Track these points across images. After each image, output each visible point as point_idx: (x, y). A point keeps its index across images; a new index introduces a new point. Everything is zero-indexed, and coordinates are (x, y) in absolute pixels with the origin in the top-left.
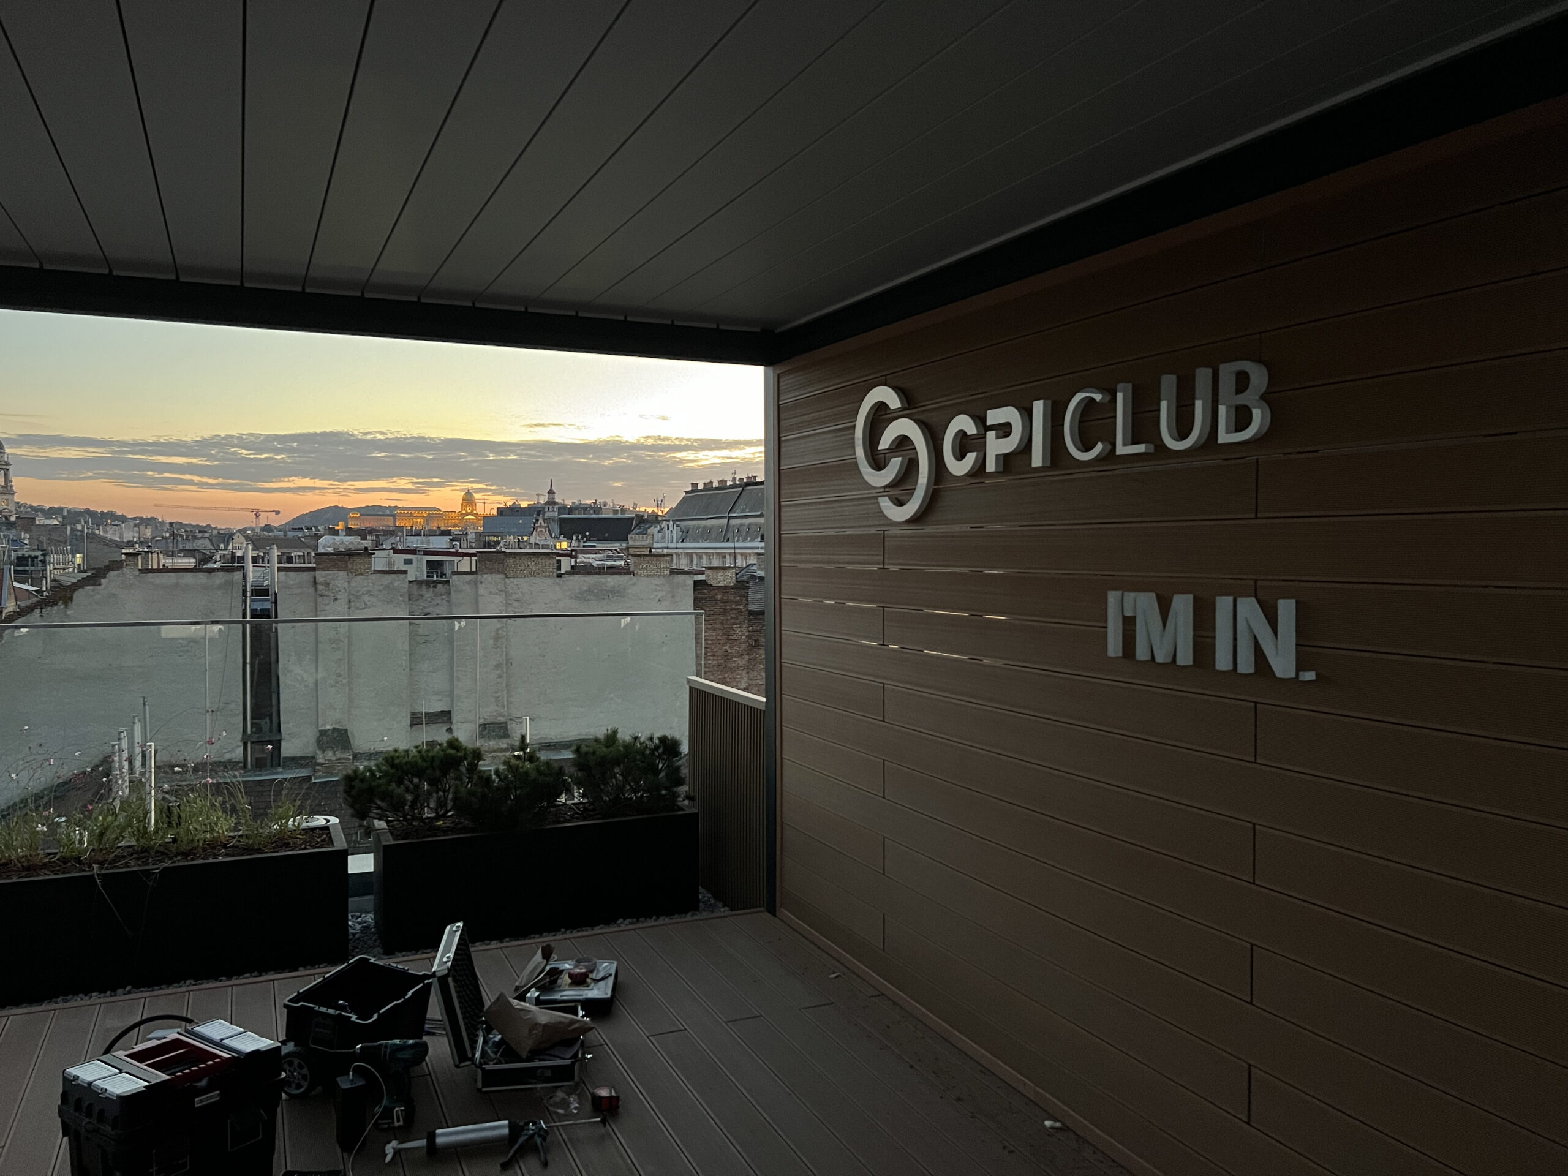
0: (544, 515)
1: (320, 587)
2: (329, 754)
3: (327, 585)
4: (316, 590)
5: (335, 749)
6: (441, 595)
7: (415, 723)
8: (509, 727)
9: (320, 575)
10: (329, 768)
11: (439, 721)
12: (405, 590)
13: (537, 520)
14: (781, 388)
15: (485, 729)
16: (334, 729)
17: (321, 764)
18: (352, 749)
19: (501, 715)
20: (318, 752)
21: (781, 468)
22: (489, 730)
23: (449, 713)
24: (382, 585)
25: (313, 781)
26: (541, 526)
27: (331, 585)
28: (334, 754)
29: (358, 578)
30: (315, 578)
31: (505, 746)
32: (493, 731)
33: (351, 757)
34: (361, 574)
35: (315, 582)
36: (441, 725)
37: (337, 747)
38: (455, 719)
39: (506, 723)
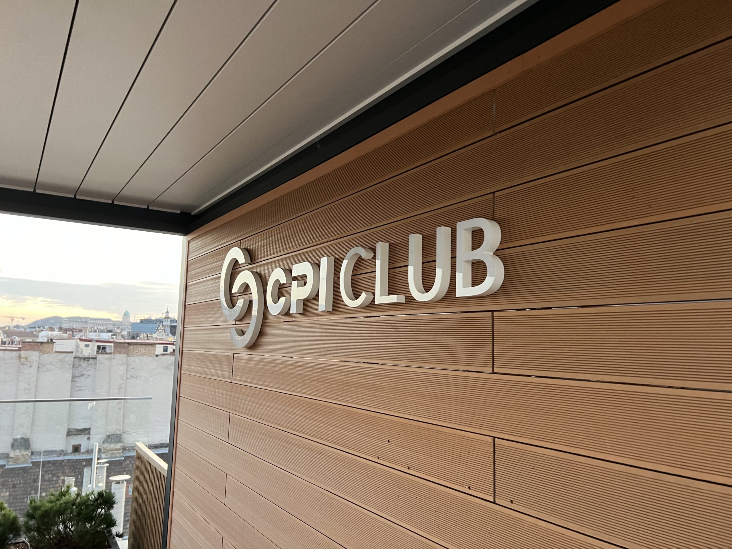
0: (162, 323)
1: (23, 360)
2: (17, 453)
3: (26, 358)
4: (20, 361)
5: (21, 449)
6: (91, 365)
7: (69, 434)
8: (122, 437)
9: (23, 353)
10: (16, 460)
11: (83, 433)
12: (71, 362)
13: (159, 326)
14: (190, 250)
15: (109, 438)
16: (22, 438)
17: (12, 458)
18: (31, 449)
19: (119, 430)
20: (11, 451)
21: (186, 304)
22: (111, 438)
23: (90, 429)
24: (58, 359)
25: (6, 467)
26: (161, 329)
27: (29, 359)
28: (20, 452)
29: (46, 355)
30: (20, 355)
31: (119, 447)
32: (114, 439)
33: (30, 454)
34: (47, 353)
35: (20, 357)
36: (84, 435)
37: (23, 448)
38: (92, 432)
39: (121, 435)
